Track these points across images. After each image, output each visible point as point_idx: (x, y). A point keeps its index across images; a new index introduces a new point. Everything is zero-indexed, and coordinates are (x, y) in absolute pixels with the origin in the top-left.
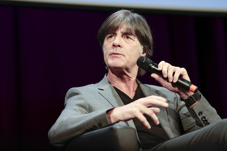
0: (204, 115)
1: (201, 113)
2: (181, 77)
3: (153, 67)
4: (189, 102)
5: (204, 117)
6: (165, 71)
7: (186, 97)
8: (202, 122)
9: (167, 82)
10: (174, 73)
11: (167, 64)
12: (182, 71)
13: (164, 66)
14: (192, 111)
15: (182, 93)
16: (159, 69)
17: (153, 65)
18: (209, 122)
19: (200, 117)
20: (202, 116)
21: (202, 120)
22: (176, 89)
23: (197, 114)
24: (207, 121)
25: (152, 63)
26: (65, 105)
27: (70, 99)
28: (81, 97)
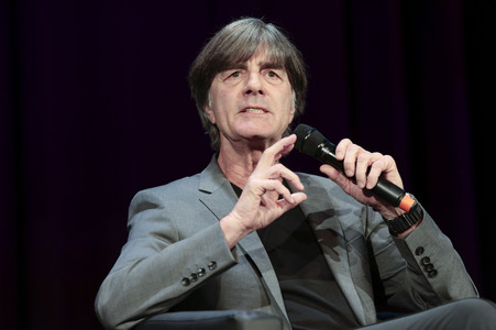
0: (426, 254)
1: (420, 250)
2: (383, 176)
3: (325, 150)
4: (397, 227)
5: (427, 259)
6: (349, 162)
7: (391, 216)
8: (422, 268)
9: (353, 185)
10: (369, 168)
11: (356, 148)
12: (384, 162)
13: (347, 150)
14: (403, 246)
15: (383, 208)
16: (339, 156)
17: (325, 147)
18: (435, 268)
19: (418, 259)
20: (422, 256)
21: (423, 264)
22: (373, 200)
23: (414, 252)
24: (432, 265)
25: (324, 142)
26: (130, 227)
27: (139, 215)
28: (164, 215)
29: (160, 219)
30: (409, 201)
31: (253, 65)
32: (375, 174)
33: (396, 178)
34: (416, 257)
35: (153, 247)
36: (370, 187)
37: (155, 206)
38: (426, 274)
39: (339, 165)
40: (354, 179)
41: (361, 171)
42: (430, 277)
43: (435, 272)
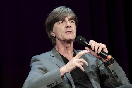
0: (115, 72)
1: (113, 71)
2: (102, 50)
3: (86, 43)
4: (107, 64)
5: (115, 73)
6: (93, 46)
7: (105, 61)
8: (114, 76)
9: (94, 53)
10: (98, 48)
11: (95, 42)
12: (103, 46)
13: (92, 43)
14: (108, 70)
15: (103, 59)
16: (90, 44)
17: (86, 42)
18: (118, 76)
19: (113, 73)
20: (114, 72)
21: (114, 75)
22: (100, 57)
23: (112, 71)
24: (117, 75)
25: (86, 41)
26: (31, 66)
27: (34, 63)
28: (41, 63)
29: (40, 64)
30: (110, 57)
31: (67, 19)
32: (100, 49)
33: (106, 51)
34: (112, 73)
35: (38, 72)
36: (99, 53)
37: (38, 60)
38: (115, 77)
39: (90, 47)
40: (94, 51)
41: (96, 48)
42: (116, 78)
43: (118, 77)
